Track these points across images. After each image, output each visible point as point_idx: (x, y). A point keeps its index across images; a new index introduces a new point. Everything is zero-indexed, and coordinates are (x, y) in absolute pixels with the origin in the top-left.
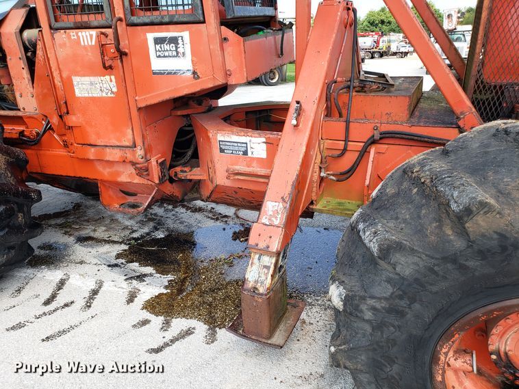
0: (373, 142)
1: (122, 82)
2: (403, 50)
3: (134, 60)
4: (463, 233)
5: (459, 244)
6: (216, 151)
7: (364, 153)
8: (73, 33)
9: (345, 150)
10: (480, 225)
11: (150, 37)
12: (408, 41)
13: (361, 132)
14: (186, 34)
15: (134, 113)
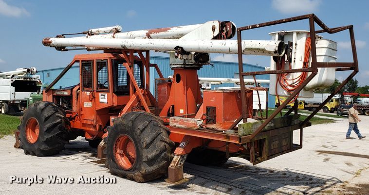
1: (94, 105)
3: (96, 99)
8: (86, 92)
11: (100, 94)
14: (106, 94)
15: (95, 112)
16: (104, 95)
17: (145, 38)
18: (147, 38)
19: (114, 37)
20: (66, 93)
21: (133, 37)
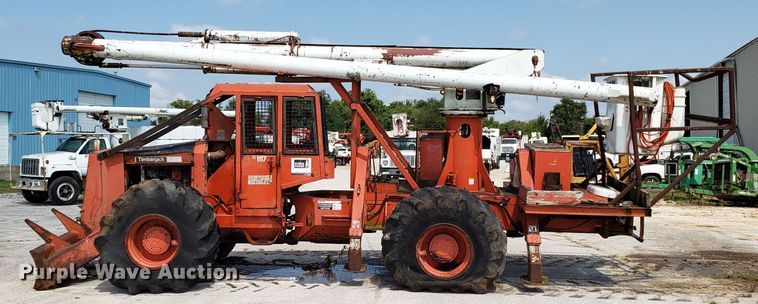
0: (386, 200)
1: (276, 179)
2: (341, 154)
3: (283, 168)
4: (416, 210)
5: (416, 213)
6: (316, 209)
7: (383, 204)
8: (254, 157)
9: (376, 204)
10: (420, 207)
11: (293, 160)
12: (346, 142)
13: (381, 198)
14: (310, 159)
15: (279, 192)
16: (304, 161)
17: (380, 62)
18: (385, 63)
19: (292, 53)
20: (177, 159)
21: (349, 57)
